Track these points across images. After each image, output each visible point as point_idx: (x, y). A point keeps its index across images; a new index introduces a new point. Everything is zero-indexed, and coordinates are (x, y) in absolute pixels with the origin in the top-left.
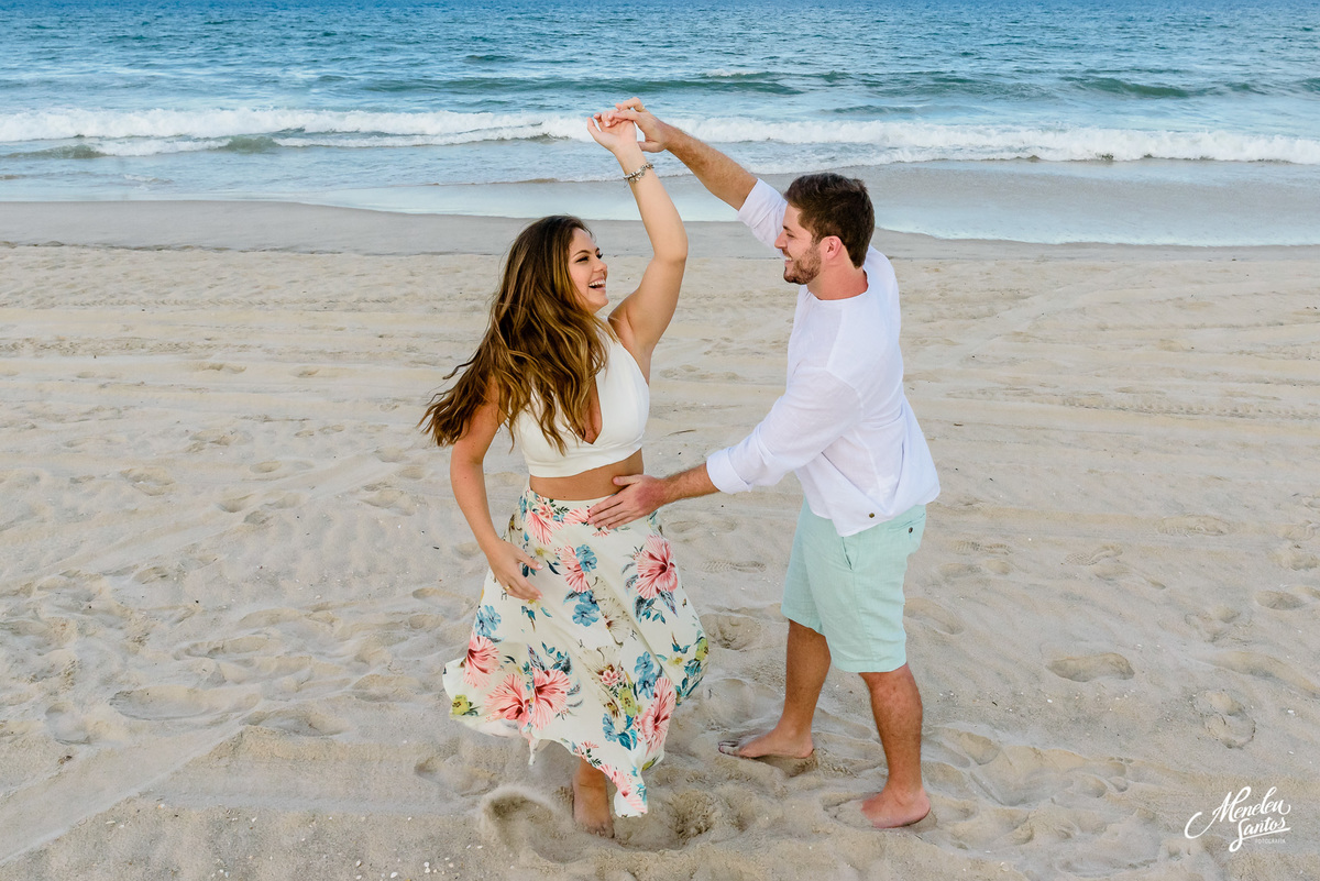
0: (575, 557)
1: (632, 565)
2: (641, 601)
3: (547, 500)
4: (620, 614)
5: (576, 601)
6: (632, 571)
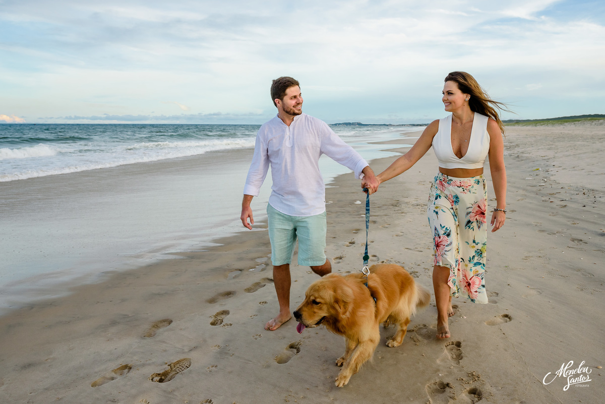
0: (452, 198)
1: (471, 208)
2: (469, 222)
3: (446, 176)
6: (470, 210)
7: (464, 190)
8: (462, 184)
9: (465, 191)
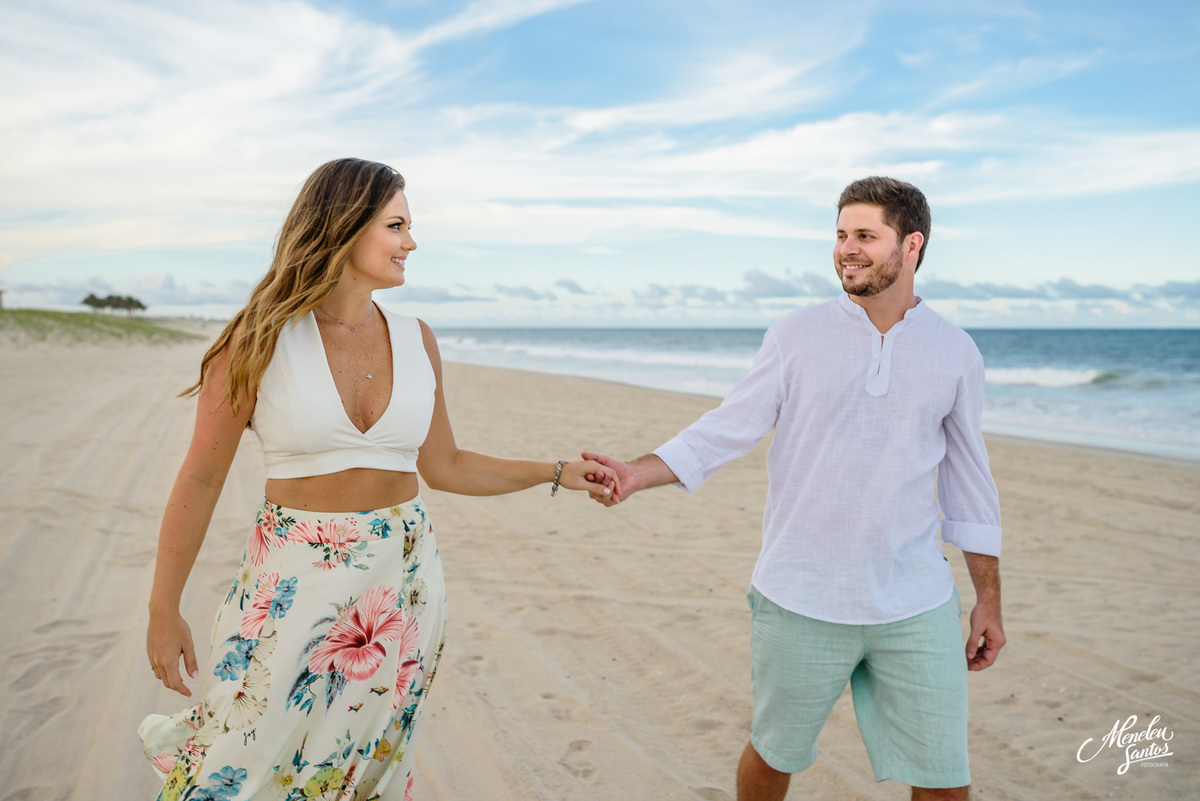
0: (273, 589)
2: (303, 676)
4: (260, 698)
5: (232, 647)
7: (327, 557)
8: (326, 535)
9: (333, 558)
